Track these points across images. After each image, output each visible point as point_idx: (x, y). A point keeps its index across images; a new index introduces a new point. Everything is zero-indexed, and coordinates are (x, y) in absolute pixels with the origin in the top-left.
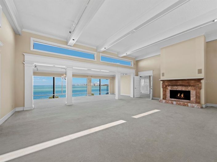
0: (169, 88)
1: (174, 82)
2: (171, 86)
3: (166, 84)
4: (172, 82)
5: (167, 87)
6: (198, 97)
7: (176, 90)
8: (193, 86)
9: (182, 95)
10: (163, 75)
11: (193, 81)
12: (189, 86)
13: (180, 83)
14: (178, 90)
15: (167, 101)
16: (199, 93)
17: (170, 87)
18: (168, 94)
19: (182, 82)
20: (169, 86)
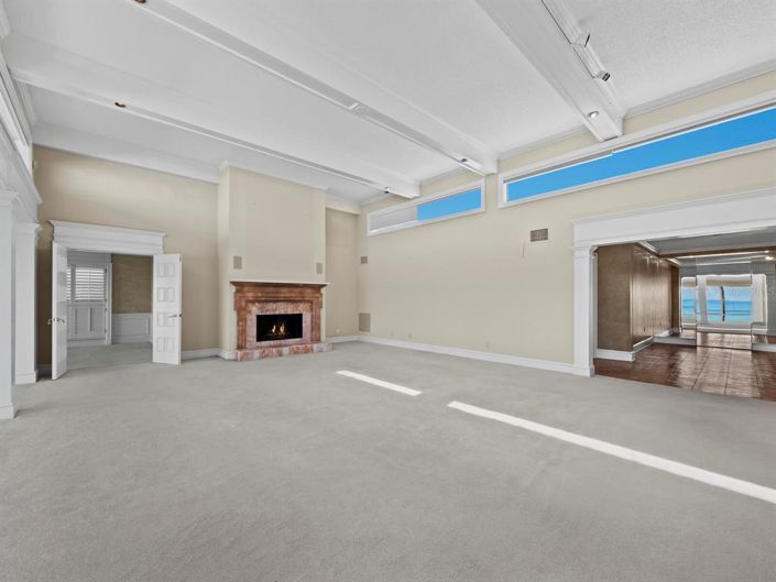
0: (255, 310)
1: (271, 289)
2: (259, 302)
3: (250, 295)
4: (267, 290)
5: (250, 305)
6: (316, 326)
7: (272, 313)
8: (308, 301)
9: (282, 329)
10: (238, 262)
11: (309, 291)
12: (301, 301)
13: (285, 293)
14: (277, 313)
15: (267, 352)
16: (319, 318)
17: (257, 304)
18: (252, 330)
19: (289, 292)
20: (253, 302)
